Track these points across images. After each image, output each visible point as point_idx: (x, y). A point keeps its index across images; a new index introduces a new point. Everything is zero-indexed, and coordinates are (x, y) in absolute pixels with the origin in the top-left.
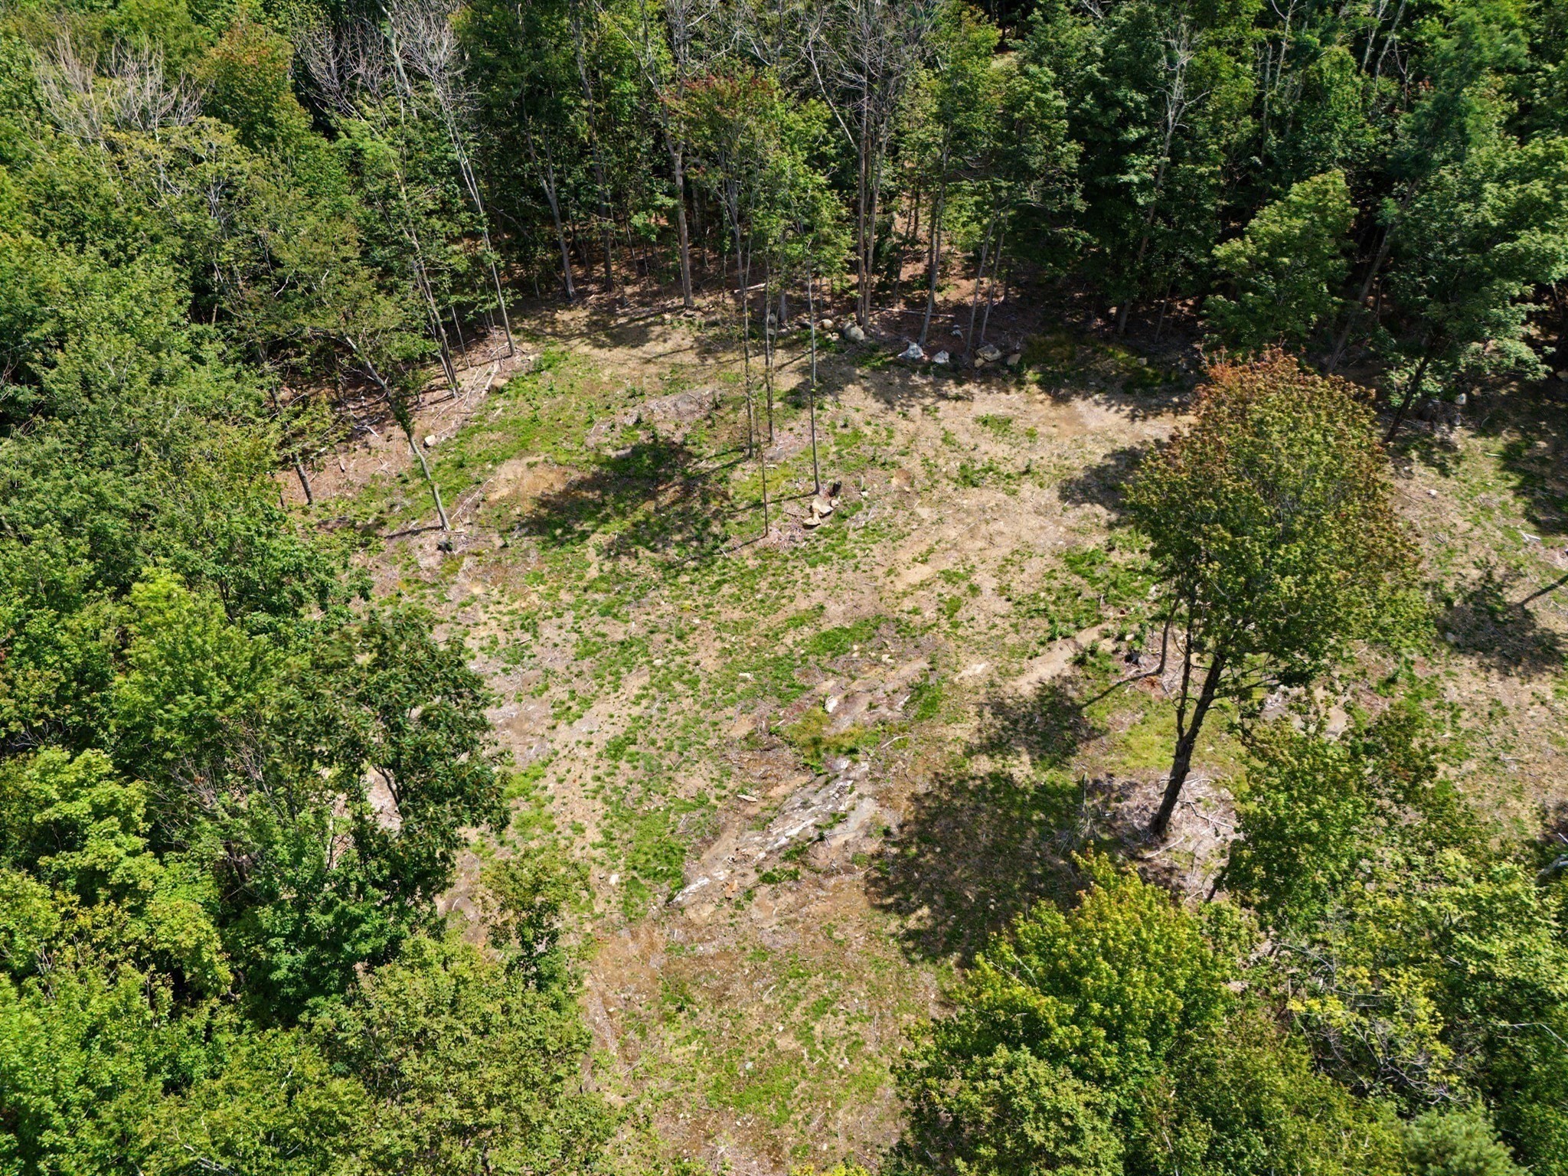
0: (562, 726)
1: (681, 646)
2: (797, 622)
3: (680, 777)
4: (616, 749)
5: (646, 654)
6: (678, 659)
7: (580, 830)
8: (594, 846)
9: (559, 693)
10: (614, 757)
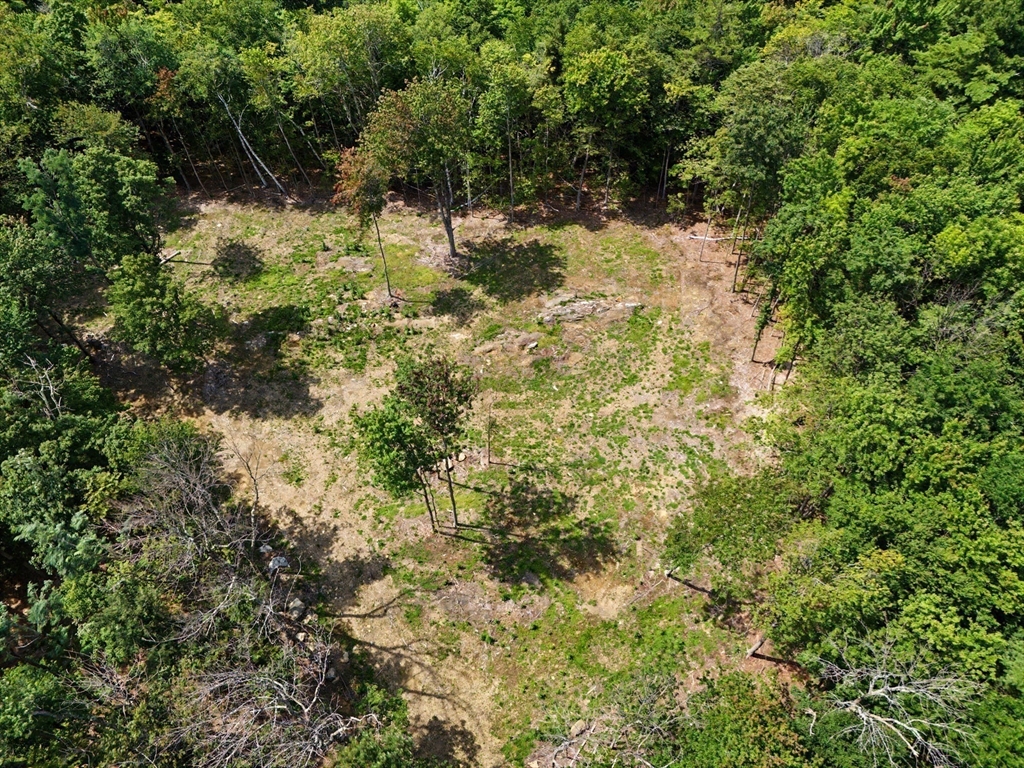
0: (651, 403)
1: (575, 420)
2: (513, 405)
3: (614, 351)
4: (632, 380)
5: (594, 423)
6: (580, 413)
7: (665, 351)
8: (661, 341)
9: (645, 424)
10: (636, 377)
